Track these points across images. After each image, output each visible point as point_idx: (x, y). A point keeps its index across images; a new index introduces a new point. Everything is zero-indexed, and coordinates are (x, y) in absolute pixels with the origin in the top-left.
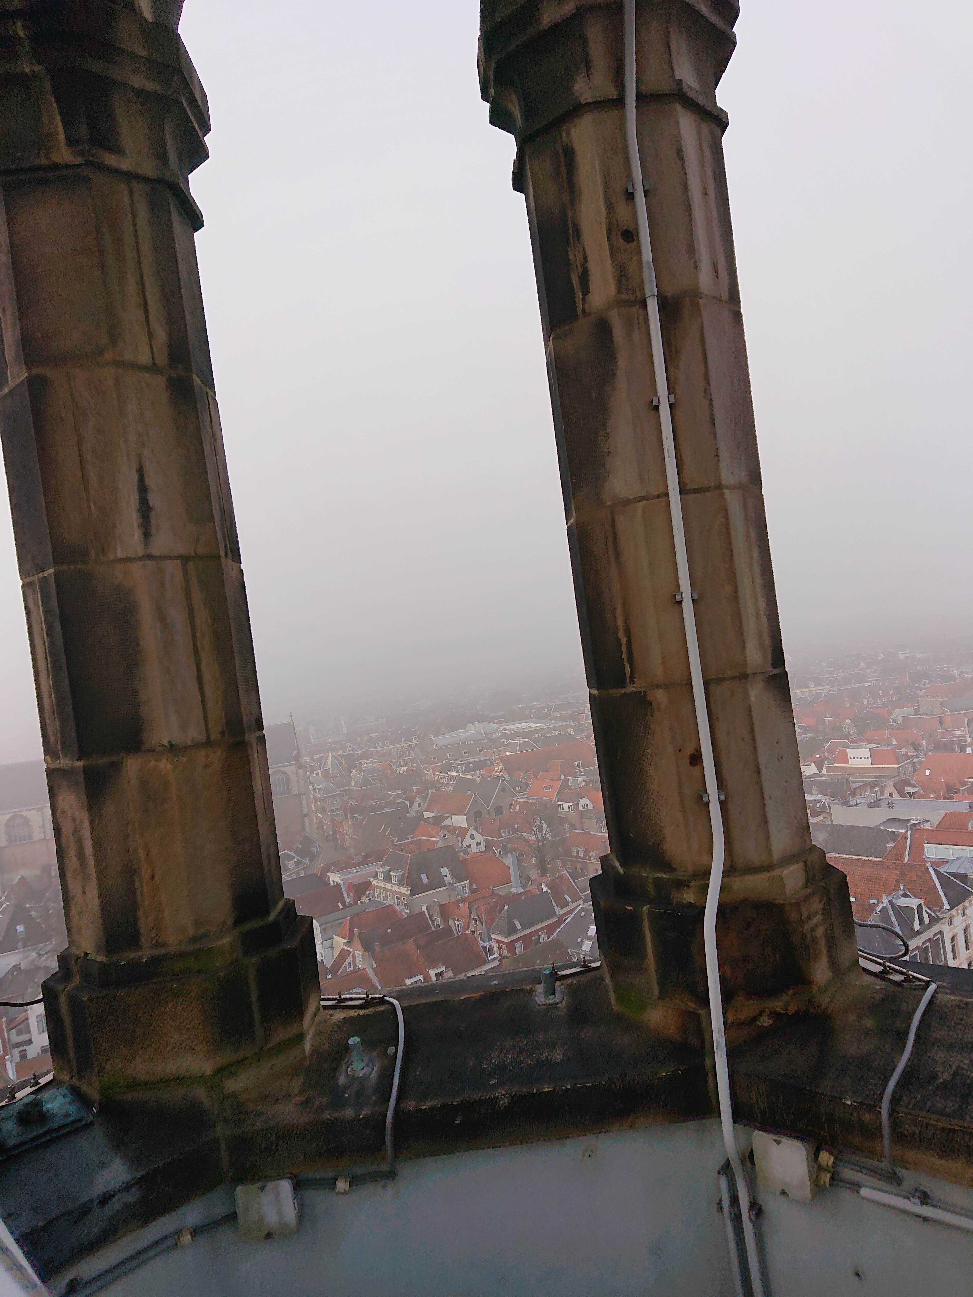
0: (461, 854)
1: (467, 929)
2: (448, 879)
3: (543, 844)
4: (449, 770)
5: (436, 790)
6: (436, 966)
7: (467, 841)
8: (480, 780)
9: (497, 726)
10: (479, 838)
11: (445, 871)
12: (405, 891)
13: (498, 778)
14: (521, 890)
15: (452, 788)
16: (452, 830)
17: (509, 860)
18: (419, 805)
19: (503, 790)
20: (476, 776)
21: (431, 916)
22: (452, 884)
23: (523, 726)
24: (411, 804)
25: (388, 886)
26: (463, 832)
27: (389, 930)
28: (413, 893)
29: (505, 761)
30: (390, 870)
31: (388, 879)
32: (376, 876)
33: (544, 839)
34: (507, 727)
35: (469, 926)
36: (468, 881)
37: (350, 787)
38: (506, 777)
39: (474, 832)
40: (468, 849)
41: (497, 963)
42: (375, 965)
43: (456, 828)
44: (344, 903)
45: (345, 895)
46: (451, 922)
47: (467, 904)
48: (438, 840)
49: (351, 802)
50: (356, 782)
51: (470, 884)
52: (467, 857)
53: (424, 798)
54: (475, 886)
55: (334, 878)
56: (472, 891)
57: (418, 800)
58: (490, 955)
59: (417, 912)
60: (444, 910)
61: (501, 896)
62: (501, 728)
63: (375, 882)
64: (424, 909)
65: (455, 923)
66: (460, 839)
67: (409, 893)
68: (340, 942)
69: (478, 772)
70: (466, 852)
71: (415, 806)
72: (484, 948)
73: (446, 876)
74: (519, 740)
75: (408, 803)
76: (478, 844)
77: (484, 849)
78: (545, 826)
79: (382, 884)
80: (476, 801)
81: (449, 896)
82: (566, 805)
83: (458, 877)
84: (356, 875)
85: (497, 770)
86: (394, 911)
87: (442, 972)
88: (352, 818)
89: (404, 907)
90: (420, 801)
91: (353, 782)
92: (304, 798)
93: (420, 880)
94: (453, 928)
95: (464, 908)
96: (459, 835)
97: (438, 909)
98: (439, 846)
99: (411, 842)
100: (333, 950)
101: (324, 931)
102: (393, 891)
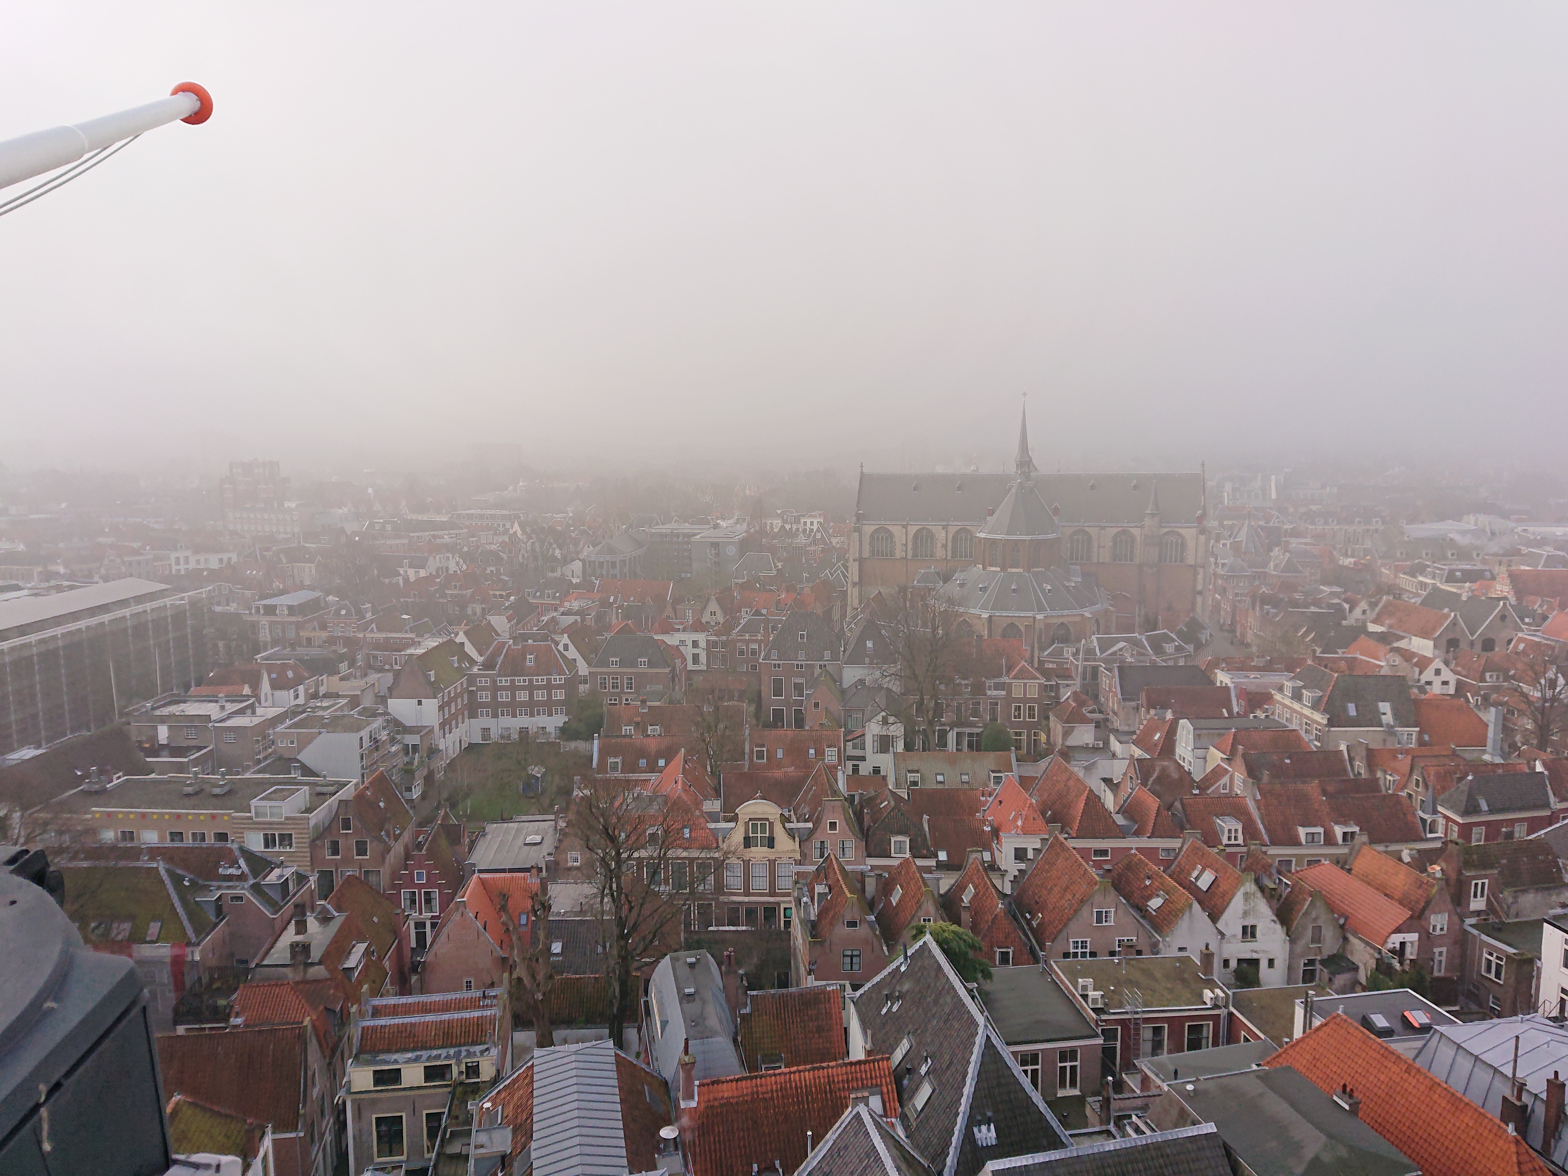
0: (1416, 691)
1: (1402, 789)
2: (1388, 718)
4: (1421, 574)
5: (1394, 597)
6: (1345, 823)
7: (1428, 675)
10: (1447, 674)
11: (1385, 707)
12: (1320, 718)
13: (1498, 599)
14: (1499, 761)
15: (1419, 600)
16: (1407, 655)
18: (1364, 612)
21: (1351, 759)
22: (1392, 727)
24: (1351, 611)
25: (1296, 706)
26: (1423, 663)
27: (1288, 761)
28: (1331, 723)
29: (1516, 578)
30: (1304, 687)
31: (1297, 696)
32: (1281, 689)
35: (1405, 787)
36: (1418, 729)
37: (1266, 570)
38: (1513, 600)
39: (1442, 666)
40: (1427, 687)
41: (1438, 845)
42: (1259, 797)
44: (1230, 711)
45: (1234, 702)
46: (1379, 774)
47: (1410, 758)
48: (1384, 664)
49: (1264, 589)
50: (1276, 566)
51: (1420, 734)
52: (1423, 697)
53: (1373, 605)
54: (1426, 737)
55: (1222, 678)
56: (1421, 743)
57: (1363, 605)
58: (1431, 832)
59: (1331, 748)
60: (1372, 757)
61: (1464, 760)
63: (1278, 697)
64: (1343, 747)
65: (1387, 779)
66: (1417, 670)
67: (1325, 722)
68: (1216, 757)
69: (1467, 584)
70: (1422, 690)
71: (1358, 612)
72: (1424, 821)
73: (1384, 714)
75: (1347, 606)
76: (1445, 683)
77: (1452, 691)
79: (1287, 702)
80: (1454, 623)
81: (1384, 740)
83: (1401, 719)
84: (1253, 680)
85: (1498, 587)
86: (1299, 738)
87: (1353, 833)
88: (1262, 609)
89: (1313, 737)
90: (1366, 607)
91: (1272, 564)
92: (1201, 571)
93: (1345, 710)
94: (1381, 782)
95: (1404, 762)
96: (1416, 664)
97: (1364, 753)
98: (1383, 672)
99: (1341, 659)
100: (1206, 762)
101: (1197, 737)
102: (1302, 714)
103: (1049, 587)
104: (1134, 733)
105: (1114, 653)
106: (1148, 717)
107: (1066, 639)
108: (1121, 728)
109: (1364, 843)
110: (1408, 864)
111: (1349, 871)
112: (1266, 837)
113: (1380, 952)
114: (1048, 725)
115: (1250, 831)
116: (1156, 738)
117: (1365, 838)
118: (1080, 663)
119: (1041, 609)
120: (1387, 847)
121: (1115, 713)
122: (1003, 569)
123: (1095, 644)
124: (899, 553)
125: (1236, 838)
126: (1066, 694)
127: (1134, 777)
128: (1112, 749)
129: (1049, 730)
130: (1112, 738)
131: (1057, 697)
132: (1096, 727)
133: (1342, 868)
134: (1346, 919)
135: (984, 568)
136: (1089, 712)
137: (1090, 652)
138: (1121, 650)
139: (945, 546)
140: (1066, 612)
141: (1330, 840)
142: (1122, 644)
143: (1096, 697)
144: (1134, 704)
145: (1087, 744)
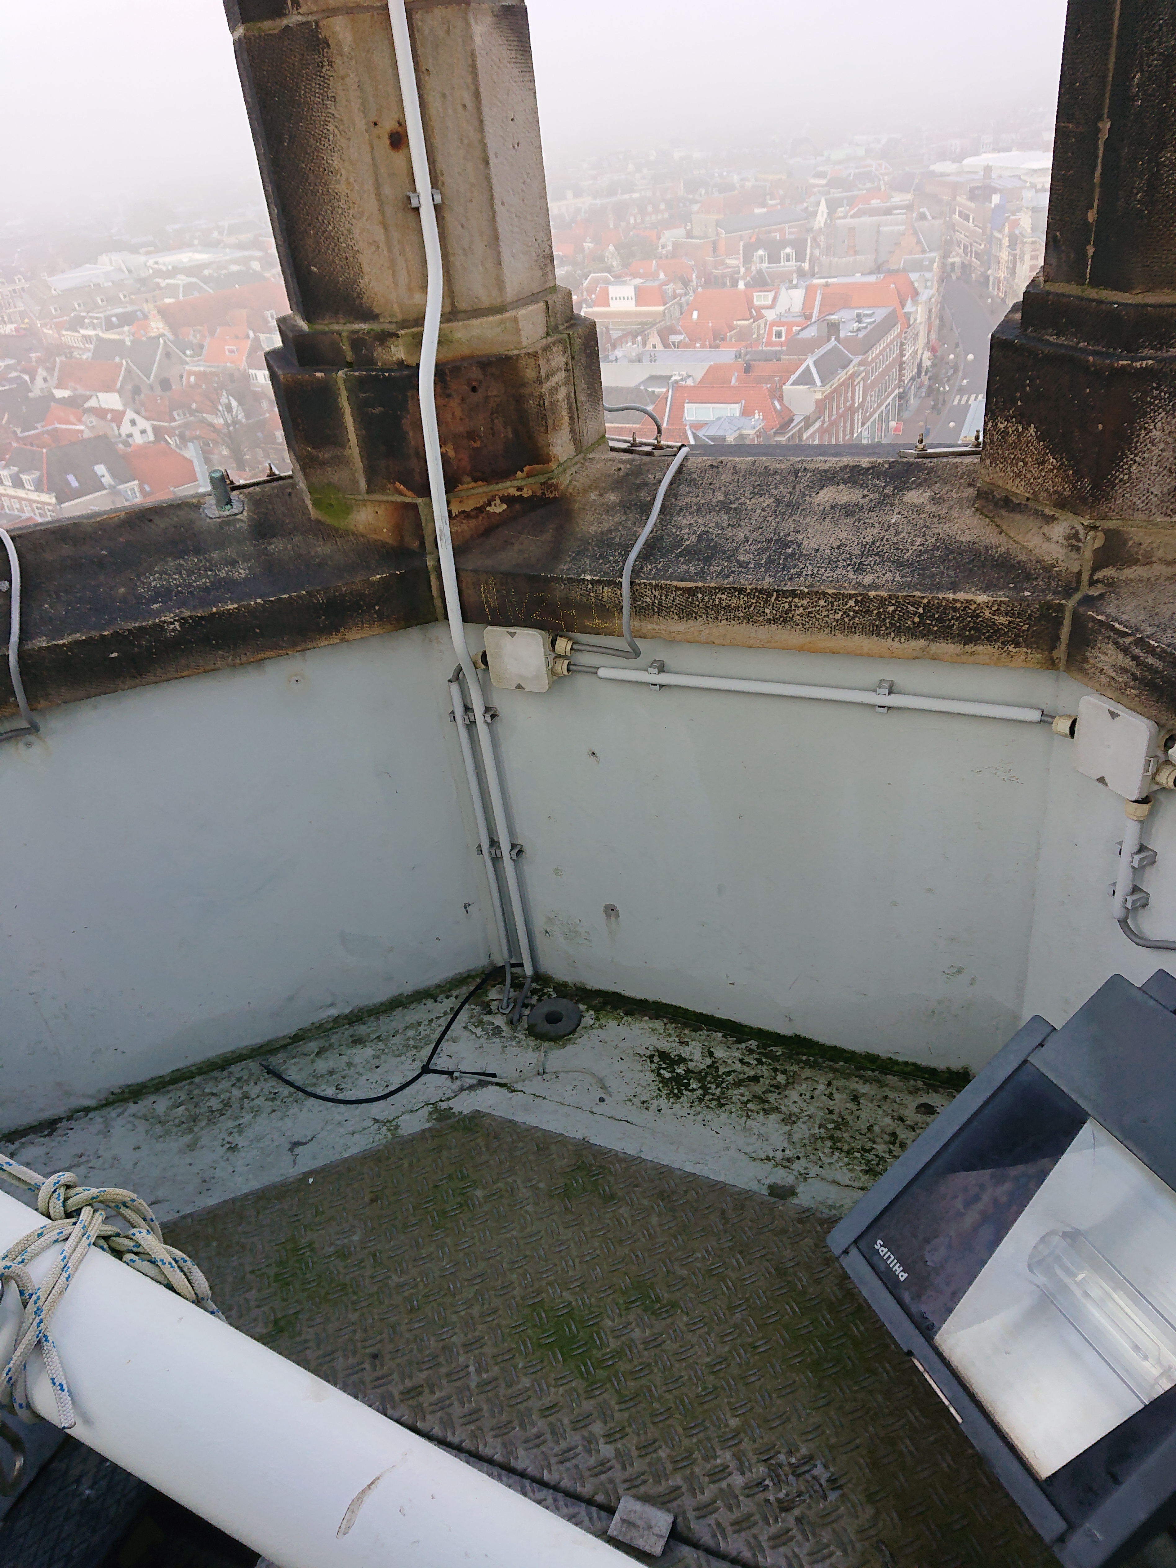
0: (121, 446)
2: (107, 480)
3: (235, 428)
7: (126, 428)
8: (132, 342)
9: (144, 258)
10: (142, 423)
11: (101, 470)
12: (49, 498)
13: (157, 337)
15: (90, 355)
16: (100, 413)
17: (189, 451)
18: (45, 380)
19: (168, 355)
20: (124, 335)
23: (185, 257)
25: (21, 493)
26: (118, 417)
28: (60, 500)
29: (164, 313)
30: (20, 472)
31: (18, 483)
33: (235, 421)
34: (160, 260)
36: (136, 482)
38: (170, 335)
39: (135, 416)
43: (106, 411)
48: (83, 428)
51: (141, 485)
52: (129, 450)
53: (50, 370)
54: (147, 488)
57: (41, 373)
62: (150, 262)
66: (114, 426)
67: (54, 501)
69: (126, 328)
71: (39, 381)
74: (181, 280)
75: (27, 377)
77: (152, 438)
78: (234, 404)
82: (258, 374)
85: (153, 325)
93: (67, 483)
98: (85, 436)
99: (43, 433)
102: (31, 501)
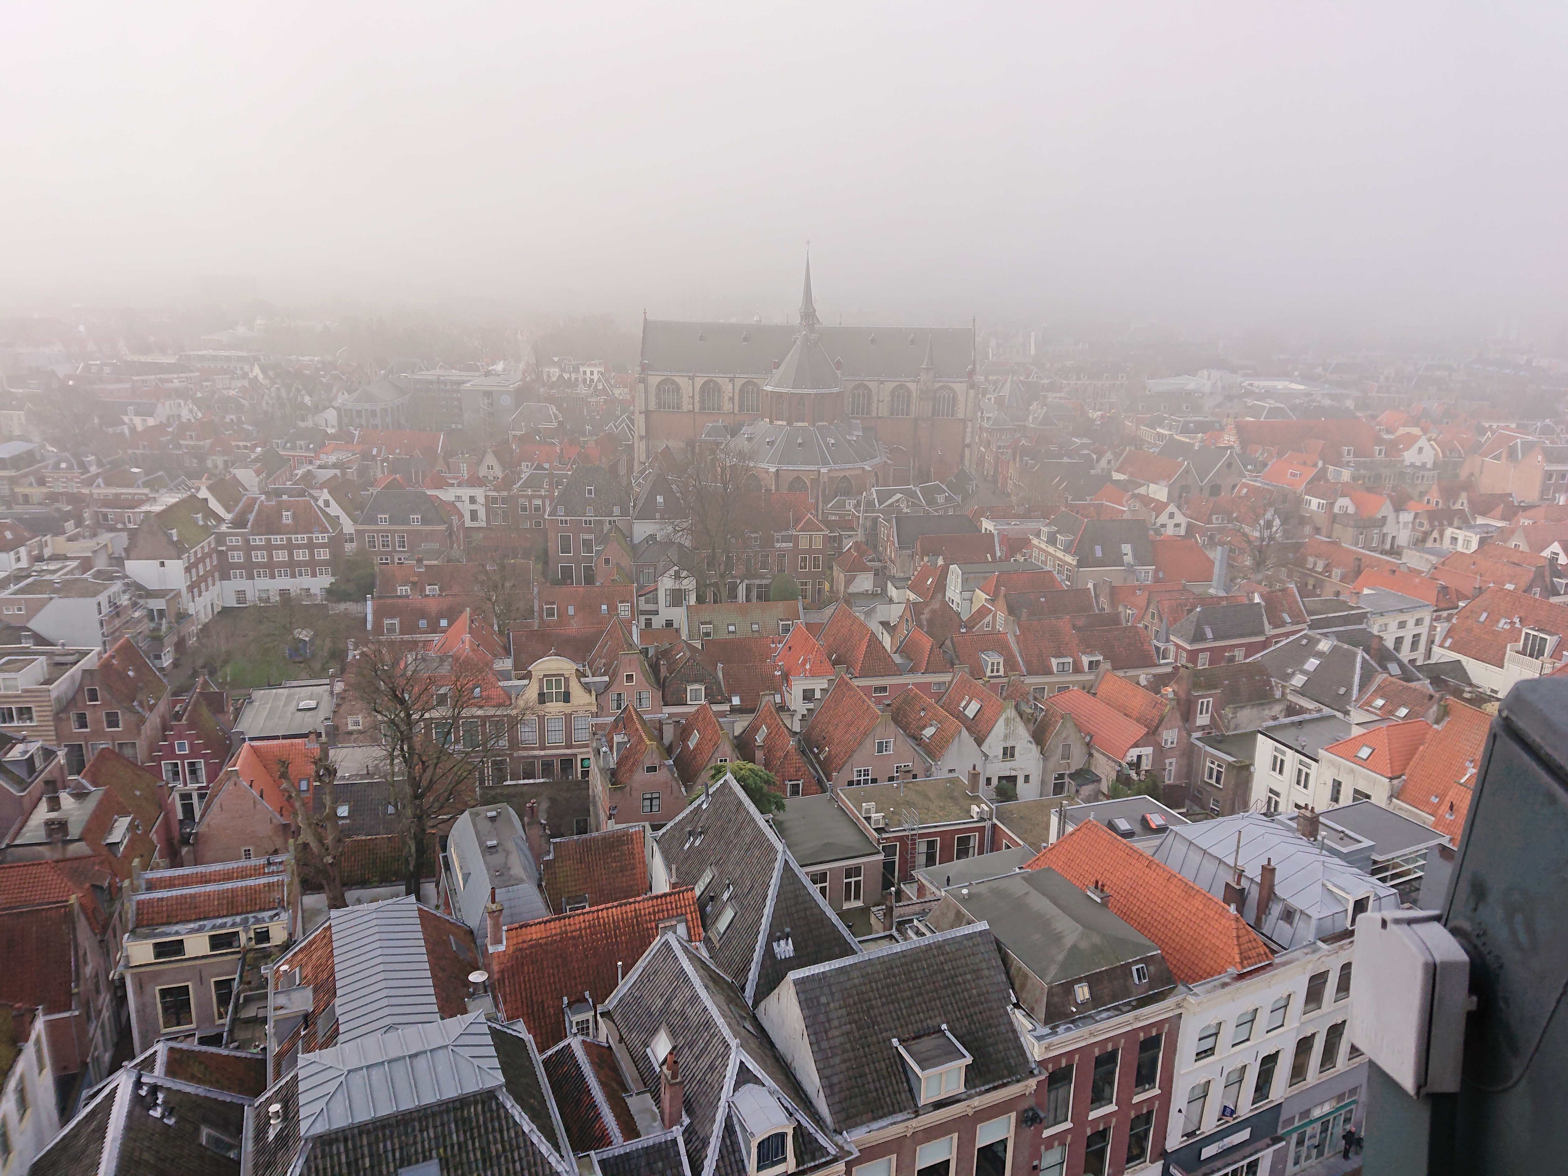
0: (1152, 532)
1: (1140, 622)
2: (1129, 559)
3: (1268, 545)
4: (1159, 426)
5: (1136, 448)
6: (1091, 653)
7: (1163, 518)
8: (1201, 447)
9: (1240, 379)
10: (1180, 518)
11: (1127, 548)
12: (1071, 559)
13: (1226, 448)
14: (1222, 594)
15: (1157, 450)
16: (1146, 501)
17: (1216, 555)
18: (1109, 462)
19: (1229, 465)
20: (1197, 441)
21: (1097, 596)
22: (1132, 566)
23: (1280, 385)
24: (1098, 460)
25: (1051, 549)
26: (1160, 507)
27: (1043, 600)
28: (1080, 564)
29: (1241, 429)
30: (1057, 532)
31: (1052, 541)
32: (1038, 535)
33: (1271, 538)
34: (1256, 383)
35: (1142, 618)
36: (1154, 567)
37: (1027, 423)
38: (1238, 449)
39: (1175, 510)
40: (1162, 529)
41: (1169, 669)
42: (1018, 633)
43: (1152, 500)
44: (993, 556)
45: (997, 548)
46: (1121, 609)
47: (1147, 593)
48: (1125, 509)
49: (1024, 442)
50: (1034, 419)
51: (1156, 572)
52: (1158, 538)
53: (1117, 455)
54: (1161, 575)
55: (987, 525)
56: (1157, 580)
57: (1109, 455)
58: (1164, 658)
59: (1080, 587)
60: (1114, 593)
61: (1194, 594)
62: (1247, 382)
63: (1035, 541)
64: (1090, 586)
65: (1127, 612)
66: (1154, 514)
67: (1075, 563)
68: (981, 597)
69: (1200, 435)
70: (1157, 532)
71: (1103, 463)
72: (1157, 649)
73: (1126, 554)
74: (1269, 404)
75: (1094, 456)
76: (1177, 525)
77: (1183, 533)
78: (1277, 522)
79: (1043, 546)
80: (1187, 471)
81: (1125, 579)
82: (1315, 502)
83: (1140, 559)
84: (1014, 527)
85: (1226, 437)
86: (1053, 579)
87: (1098, 662)
88: (1021, 460)
89: (1065, 577)
90: (1111, 457)
91: (1031, 417)
92: (969, 424)
93: (1093, 552)
94: (1122, 616)
95: (1141, 597)
96: (1153, 509)
97: (1108, 590)
98: (1125, 517)
99: (1090, 505)
100: (972, 603)
101: (965, 581)
102: (1055, 557)
103: (833, 441)
104: (909, 579)
105: (891, 505)
106: (922, 563)
107: (847, 492)
108: (897, 575)
109: (1107, 670)
110: (1143, 687)
111: (1094, 694)
112: (1024, 670)
113: (1120, 765)
114: (831, 574)
115: (1011, 664)
116: (929, 583)
117: (1108, 666)
118: (861, 515)
119: (825, 463)
120: (1126, 672)
121: (892, 561)
122: (790, 423)
123: (875, 496)
124: (686, 407)
125: (998, 671)
126: (848, 544)
127: (910, 619)
128: (889, 594)
129: (833, 578)
130: (889, 584)
131: (840, 547)
132: (875, 575)
133: (1088, 692)
134: (1091, 738)
135: (771, 422)
136: (870, 561)
137: (870, 504)
138: (898, 501)
139: (732, 399)
140: (848, 466)
141: (1077, 669)
142: (898, 496)
143: (876, 547)
144: (909, 552)
145: (867, 591)
